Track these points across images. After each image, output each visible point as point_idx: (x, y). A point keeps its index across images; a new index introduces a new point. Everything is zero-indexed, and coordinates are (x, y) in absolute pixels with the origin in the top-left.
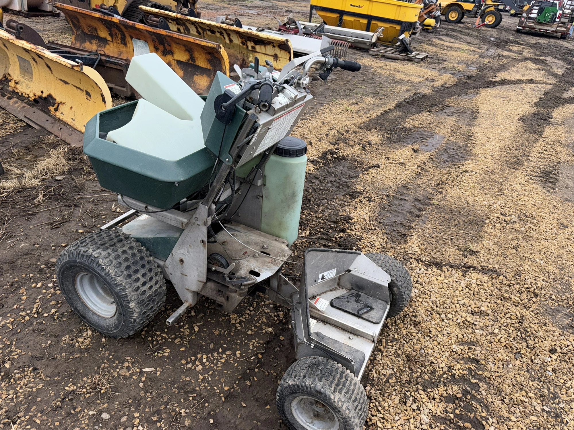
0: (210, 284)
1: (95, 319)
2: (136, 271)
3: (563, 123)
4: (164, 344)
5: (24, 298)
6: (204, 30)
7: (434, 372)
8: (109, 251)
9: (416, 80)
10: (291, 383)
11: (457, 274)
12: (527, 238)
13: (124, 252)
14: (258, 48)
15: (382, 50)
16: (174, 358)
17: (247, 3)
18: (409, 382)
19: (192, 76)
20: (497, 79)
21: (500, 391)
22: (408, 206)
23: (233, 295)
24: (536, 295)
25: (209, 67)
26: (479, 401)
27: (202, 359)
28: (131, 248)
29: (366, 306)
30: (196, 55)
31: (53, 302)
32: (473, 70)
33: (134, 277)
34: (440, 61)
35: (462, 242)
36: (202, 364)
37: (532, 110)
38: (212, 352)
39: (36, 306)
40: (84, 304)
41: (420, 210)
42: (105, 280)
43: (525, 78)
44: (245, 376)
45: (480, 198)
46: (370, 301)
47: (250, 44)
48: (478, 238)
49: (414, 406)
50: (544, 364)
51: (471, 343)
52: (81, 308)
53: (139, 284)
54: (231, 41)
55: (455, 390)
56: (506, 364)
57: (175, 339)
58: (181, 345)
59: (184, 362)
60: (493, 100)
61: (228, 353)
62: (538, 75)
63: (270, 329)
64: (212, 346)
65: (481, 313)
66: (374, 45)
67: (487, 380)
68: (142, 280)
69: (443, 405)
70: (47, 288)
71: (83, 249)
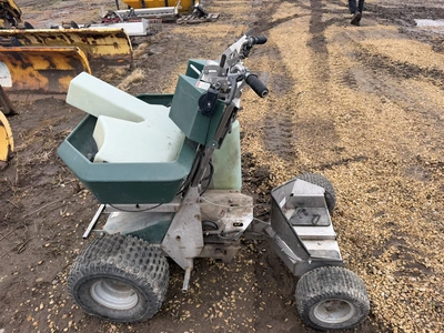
0: (208, 247)
1: (117, 314)
2: (148, 261)
3: (334, 40)
4: (181, 309)
5: (35, 323)
6: (44, 38)
7: (374, 243)
8: (119, 254)
9: (223, 35)
10: (312, 296)
11: (343, 168)
12: (365, 127)
13: (131, 249)
14: (98, 41)
15: (184, 18)
16: (197, 316)
17: (55, 6)
18: (364, 256)
19: (57, 80)
20: (274, 20)
21: (417, 237)
22: (278, 131)
23: (230, 248)
24: (395, 164)
25: (70, 68)
26: (411, 250)
27: (218, 307)
28: (134, 244)
29: (315, 216)
30: (56, 61)
31: (65, 316)
32: (255, 18)
33: (148, 267)
34: (230, 16)
35: (329, 144)
36: (221, 310)
37: (310, 36)
38: (221, 298)
39: (51, 326)
40: (103, 307)
41: (288, 131)
42: (127, 279)
43: (291, 15)
44: (257, 305)
45: (319, 109)
46: (315, 211)
47: (90, 40)
48: (336, 138)
49: (380, 272)
50: (429, 209)
51: (381, 213)
52: (101, 311)
53: (154, 271)
54: (72, 41)
55: (393, 249)
56: (408, 217)
57: (186, 300)
58: (195, 304)
59: (206, 315)
60: (282, 36)
61: (233, 293)
62: (298, 10)
63: (251, 261)
64: (218, 293)
65: (373, 190)
66: (178, 16)
67: (405, 233)
68: (155, 266)
69: (394, 263)
70: (50, 306)
71: (95, 263)
